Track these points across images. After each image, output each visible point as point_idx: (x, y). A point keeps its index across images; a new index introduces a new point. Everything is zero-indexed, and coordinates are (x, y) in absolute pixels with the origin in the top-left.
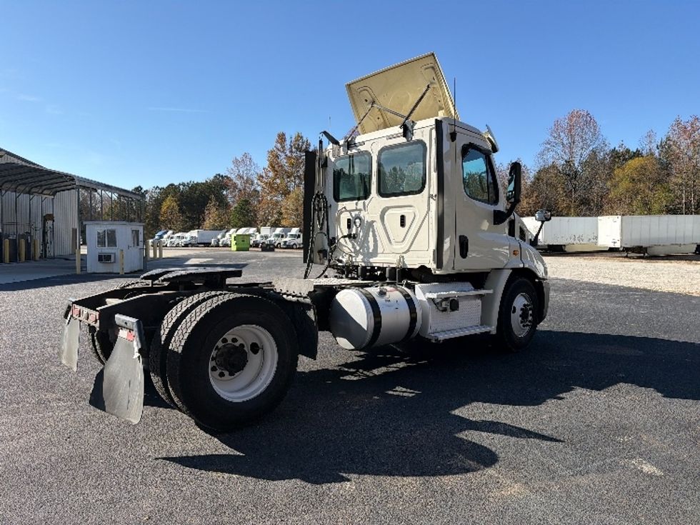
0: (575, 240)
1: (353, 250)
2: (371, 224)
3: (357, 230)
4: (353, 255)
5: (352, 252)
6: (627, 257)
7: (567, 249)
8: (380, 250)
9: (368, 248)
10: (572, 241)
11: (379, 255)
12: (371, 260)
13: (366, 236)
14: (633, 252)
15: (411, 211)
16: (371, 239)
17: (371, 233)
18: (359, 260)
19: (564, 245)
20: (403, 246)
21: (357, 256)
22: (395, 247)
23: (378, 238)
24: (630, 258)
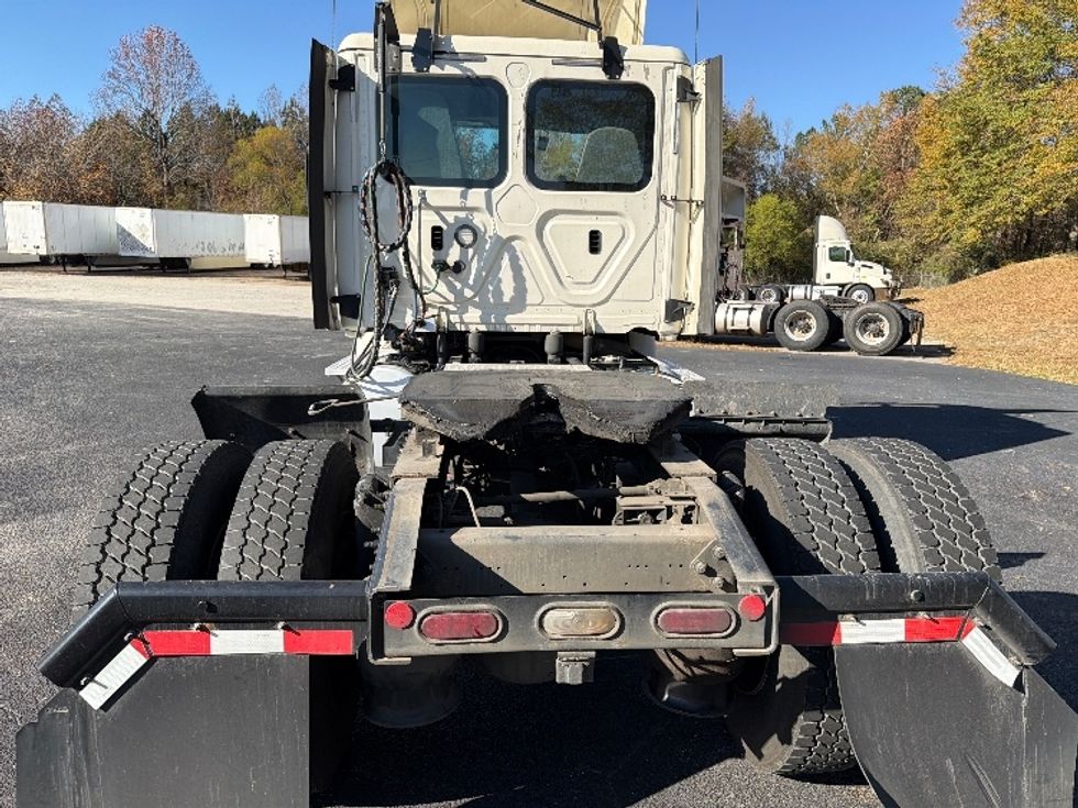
0: (203, 250)
1: (451, 297)
2: (505, 244)
3: (464, 255)
4: (451, 308)
5: (449, 302)
6: (285, 277)
7: (194, 265)
8: (530, 299)
9: (499, 293)
10: (198, 252)
11: (528, 308)
12: (509, 319)
13: (492, 268)
14: (294, 271)
15: (615, 223)
16: (506, 274)
17: (506, 262)
18: (473, 321)
19: (189, 259)
20: (594, 291)
21: (462, 311)
22: (574, 292)
23: (526, 273)
24: (290, 278)
